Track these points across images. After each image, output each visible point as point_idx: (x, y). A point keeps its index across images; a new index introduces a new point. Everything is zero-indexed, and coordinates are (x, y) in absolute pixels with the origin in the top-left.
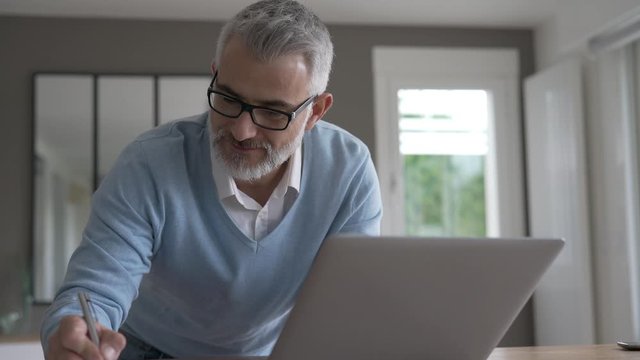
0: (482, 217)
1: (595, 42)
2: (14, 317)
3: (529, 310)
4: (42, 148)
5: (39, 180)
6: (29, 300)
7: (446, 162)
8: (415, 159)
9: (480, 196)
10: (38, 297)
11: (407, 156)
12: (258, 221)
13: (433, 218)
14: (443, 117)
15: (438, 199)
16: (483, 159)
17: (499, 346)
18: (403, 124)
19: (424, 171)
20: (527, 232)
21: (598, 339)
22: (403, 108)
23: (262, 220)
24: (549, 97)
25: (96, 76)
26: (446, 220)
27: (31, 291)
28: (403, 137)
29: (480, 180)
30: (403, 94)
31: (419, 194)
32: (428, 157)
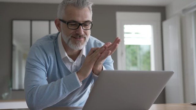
0: (149, 64)
1: (184, 11)
2: (6, 94)
3: (164, 92)
4: (15, 42)
5: (14, 53)
6: (11, 89)
7: (139, 47)
8: (129, 46)
9: (149, 58)
10: (14, 88)
11: (127, 45)
12: (73, 66)
13: (135, 64)
14: (138, 33)
15: (136, 58)
16: (150, 46)
17: (154, 103)
18: (125, 35)
19: (132, 50)
20: (163, 69)
21: (185, 101)
22: (125, 31)
23: (74, 66)
24: (170, 27)
25: (31, 21)
26: (139, 64)
27: (11, 86)
28: (125, 39)
29: (149, 53)
30: (125, 26)
31: (130, 57)
32: (133, 46)
